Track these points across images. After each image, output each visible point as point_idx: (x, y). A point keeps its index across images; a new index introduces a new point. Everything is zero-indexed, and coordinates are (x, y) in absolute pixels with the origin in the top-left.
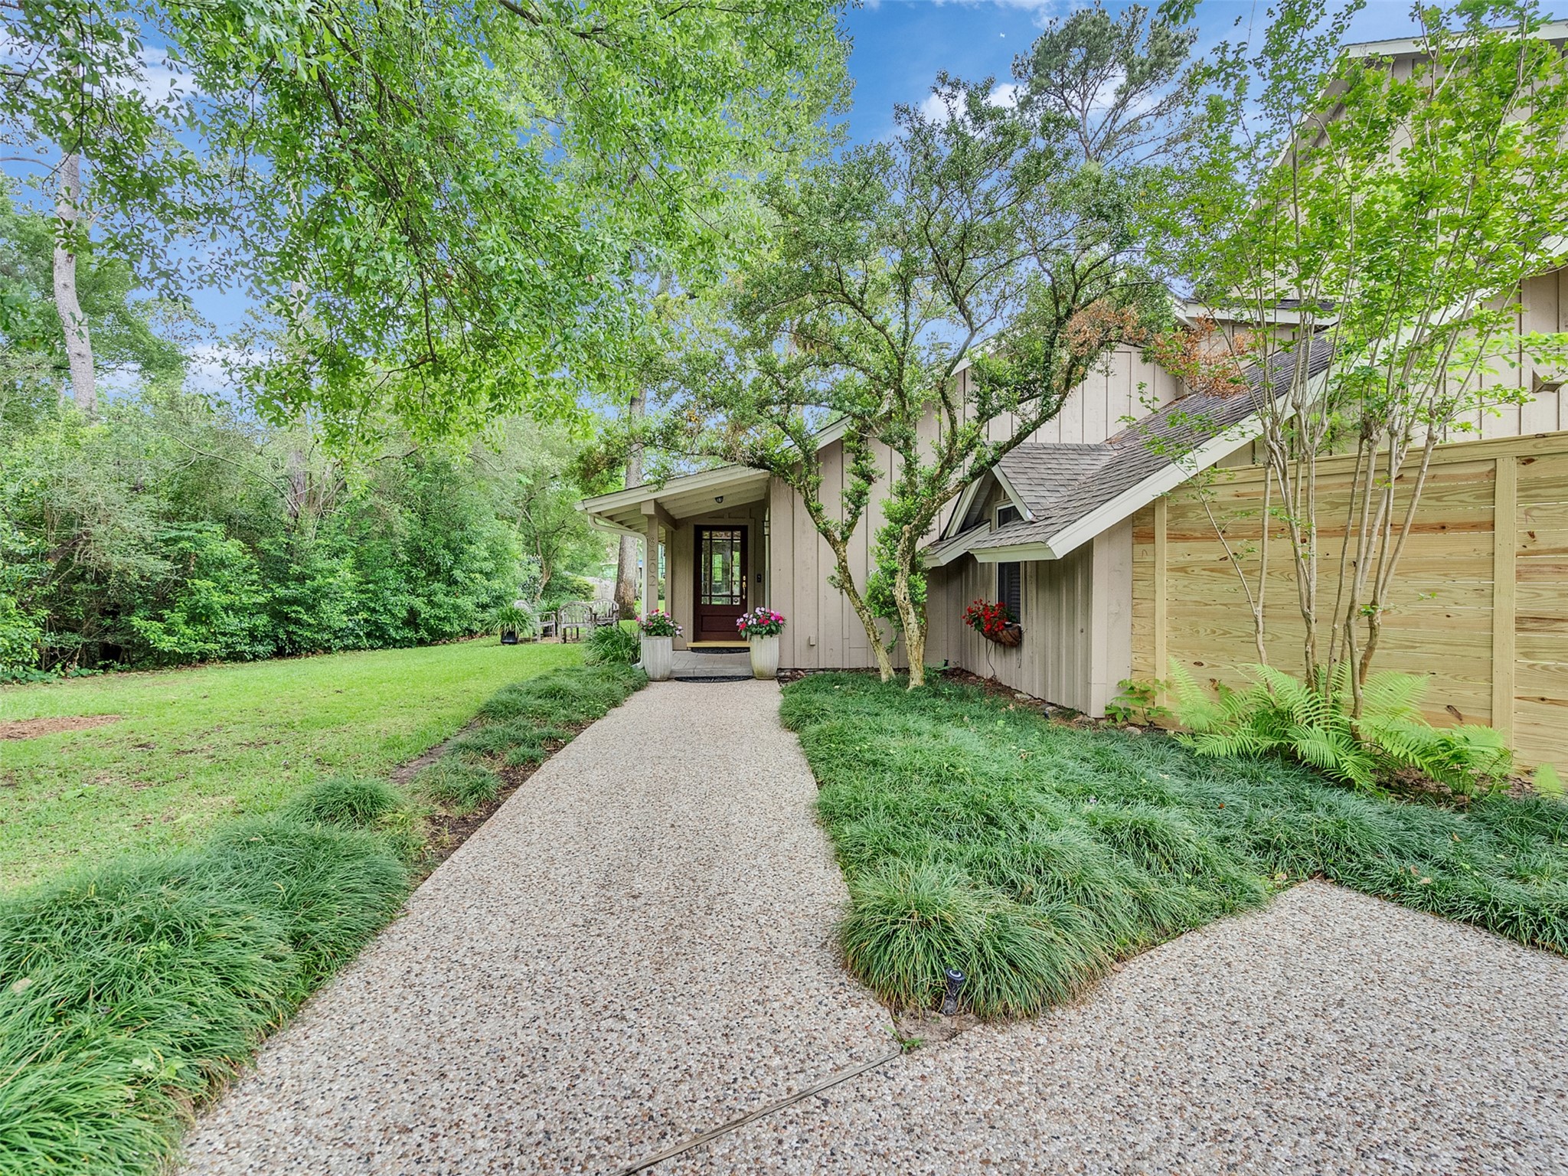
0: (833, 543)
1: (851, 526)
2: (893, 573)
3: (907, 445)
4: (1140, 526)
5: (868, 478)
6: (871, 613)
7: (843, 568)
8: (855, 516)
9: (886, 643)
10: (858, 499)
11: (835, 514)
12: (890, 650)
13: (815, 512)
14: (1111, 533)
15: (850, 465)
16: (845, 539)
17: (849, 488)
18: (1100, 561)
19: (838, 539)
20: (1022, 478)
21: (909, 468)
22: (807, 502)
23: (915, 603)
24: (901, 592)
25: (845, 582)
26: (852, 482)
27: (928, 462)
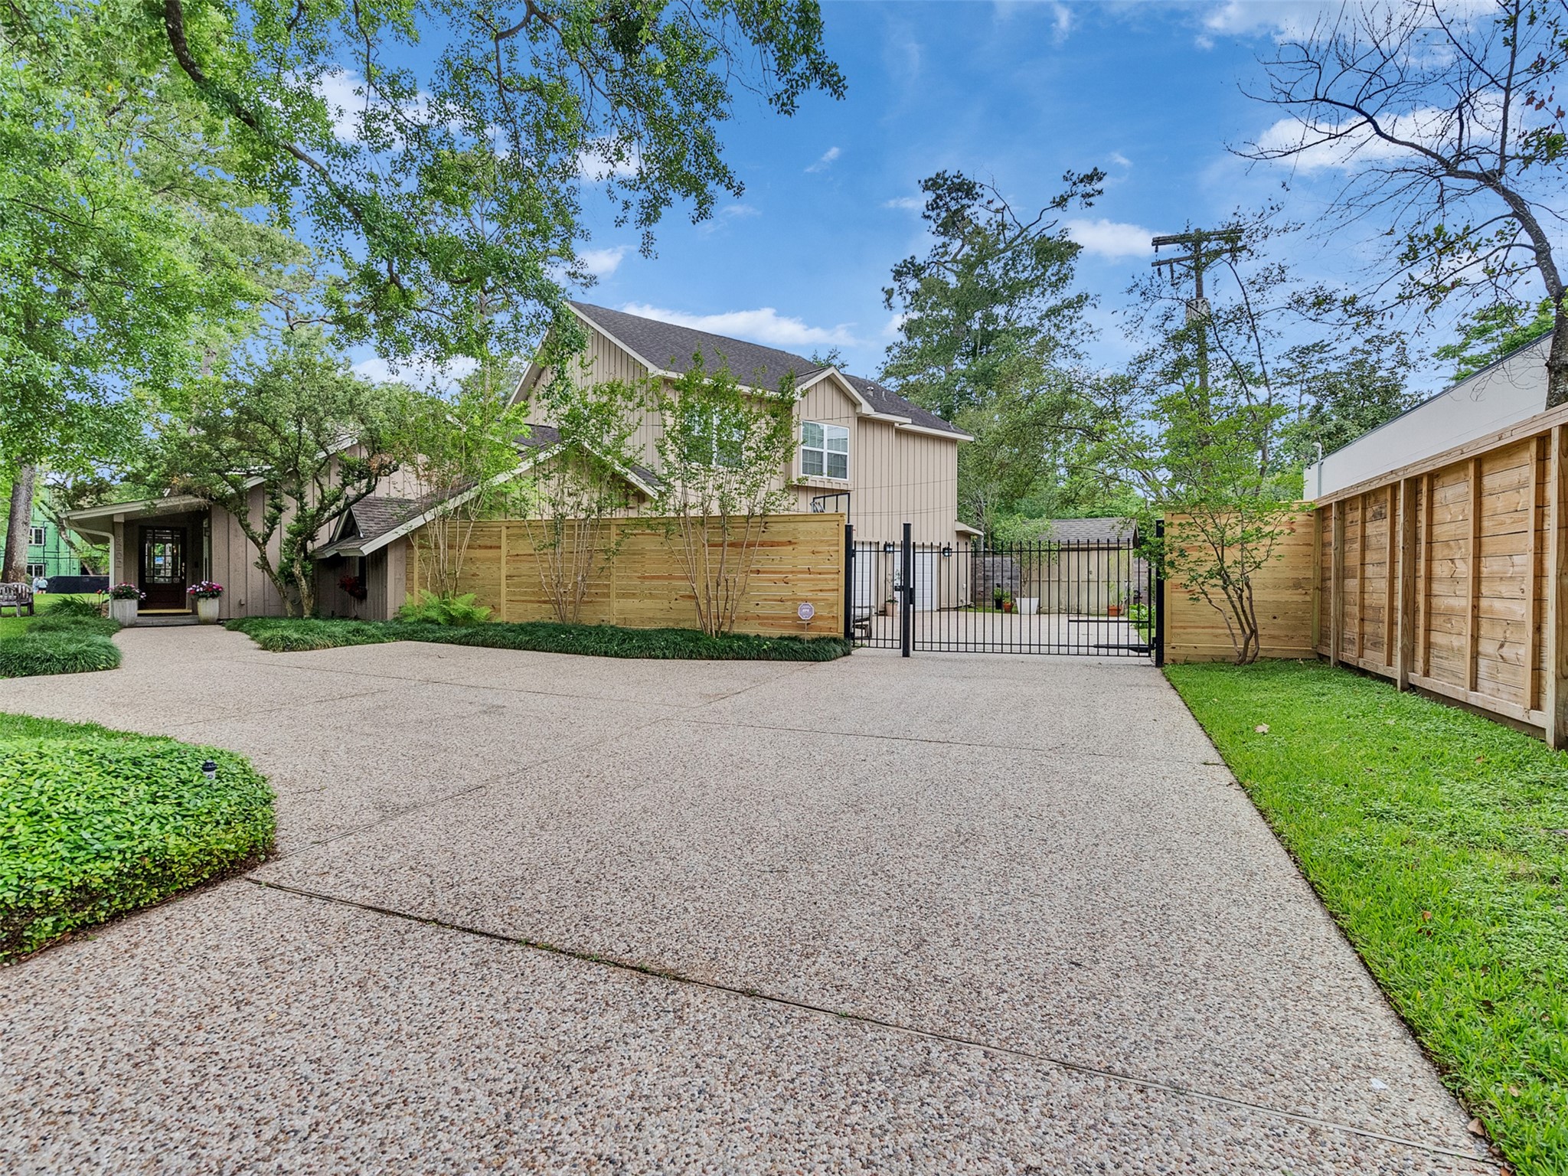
0: (257, 544)
1: (269, 535)
2: (292, 560)
3: (300, 497)
4: (405, 541)
5: (280, 510)
6: (281, 582)
7: (264, 558)
8: (272, 529)
9: (290, 597)
10: (273, 521)
11: (259, 527)
12: (292, 602)
13: (246, 527)
14: (396, 542)
15: (268, 502)
16: (265, 543)
17: (267, 515)
18: (391, 557)
19: (262, 543)
20: (364, 517)
21: (302, 509)
22: (240, 521)
23: (305, 576)
24: (297, 570)
25: (264, 564)
26: (270, 511)
27: (312, 506)
